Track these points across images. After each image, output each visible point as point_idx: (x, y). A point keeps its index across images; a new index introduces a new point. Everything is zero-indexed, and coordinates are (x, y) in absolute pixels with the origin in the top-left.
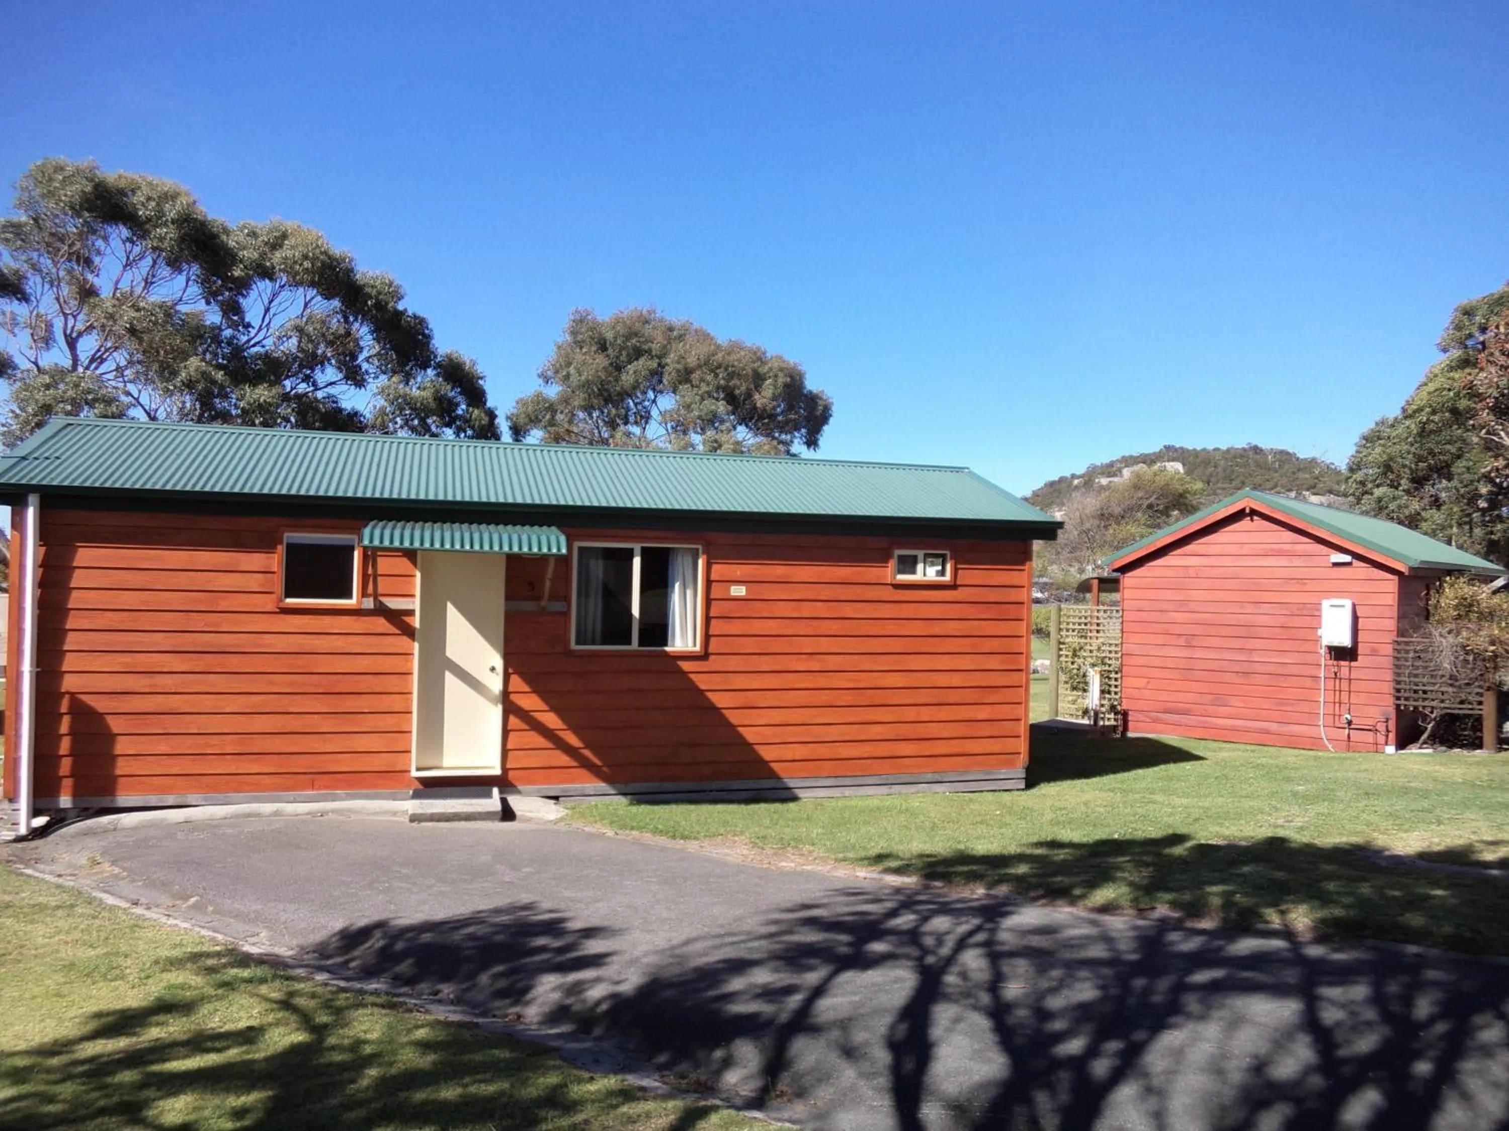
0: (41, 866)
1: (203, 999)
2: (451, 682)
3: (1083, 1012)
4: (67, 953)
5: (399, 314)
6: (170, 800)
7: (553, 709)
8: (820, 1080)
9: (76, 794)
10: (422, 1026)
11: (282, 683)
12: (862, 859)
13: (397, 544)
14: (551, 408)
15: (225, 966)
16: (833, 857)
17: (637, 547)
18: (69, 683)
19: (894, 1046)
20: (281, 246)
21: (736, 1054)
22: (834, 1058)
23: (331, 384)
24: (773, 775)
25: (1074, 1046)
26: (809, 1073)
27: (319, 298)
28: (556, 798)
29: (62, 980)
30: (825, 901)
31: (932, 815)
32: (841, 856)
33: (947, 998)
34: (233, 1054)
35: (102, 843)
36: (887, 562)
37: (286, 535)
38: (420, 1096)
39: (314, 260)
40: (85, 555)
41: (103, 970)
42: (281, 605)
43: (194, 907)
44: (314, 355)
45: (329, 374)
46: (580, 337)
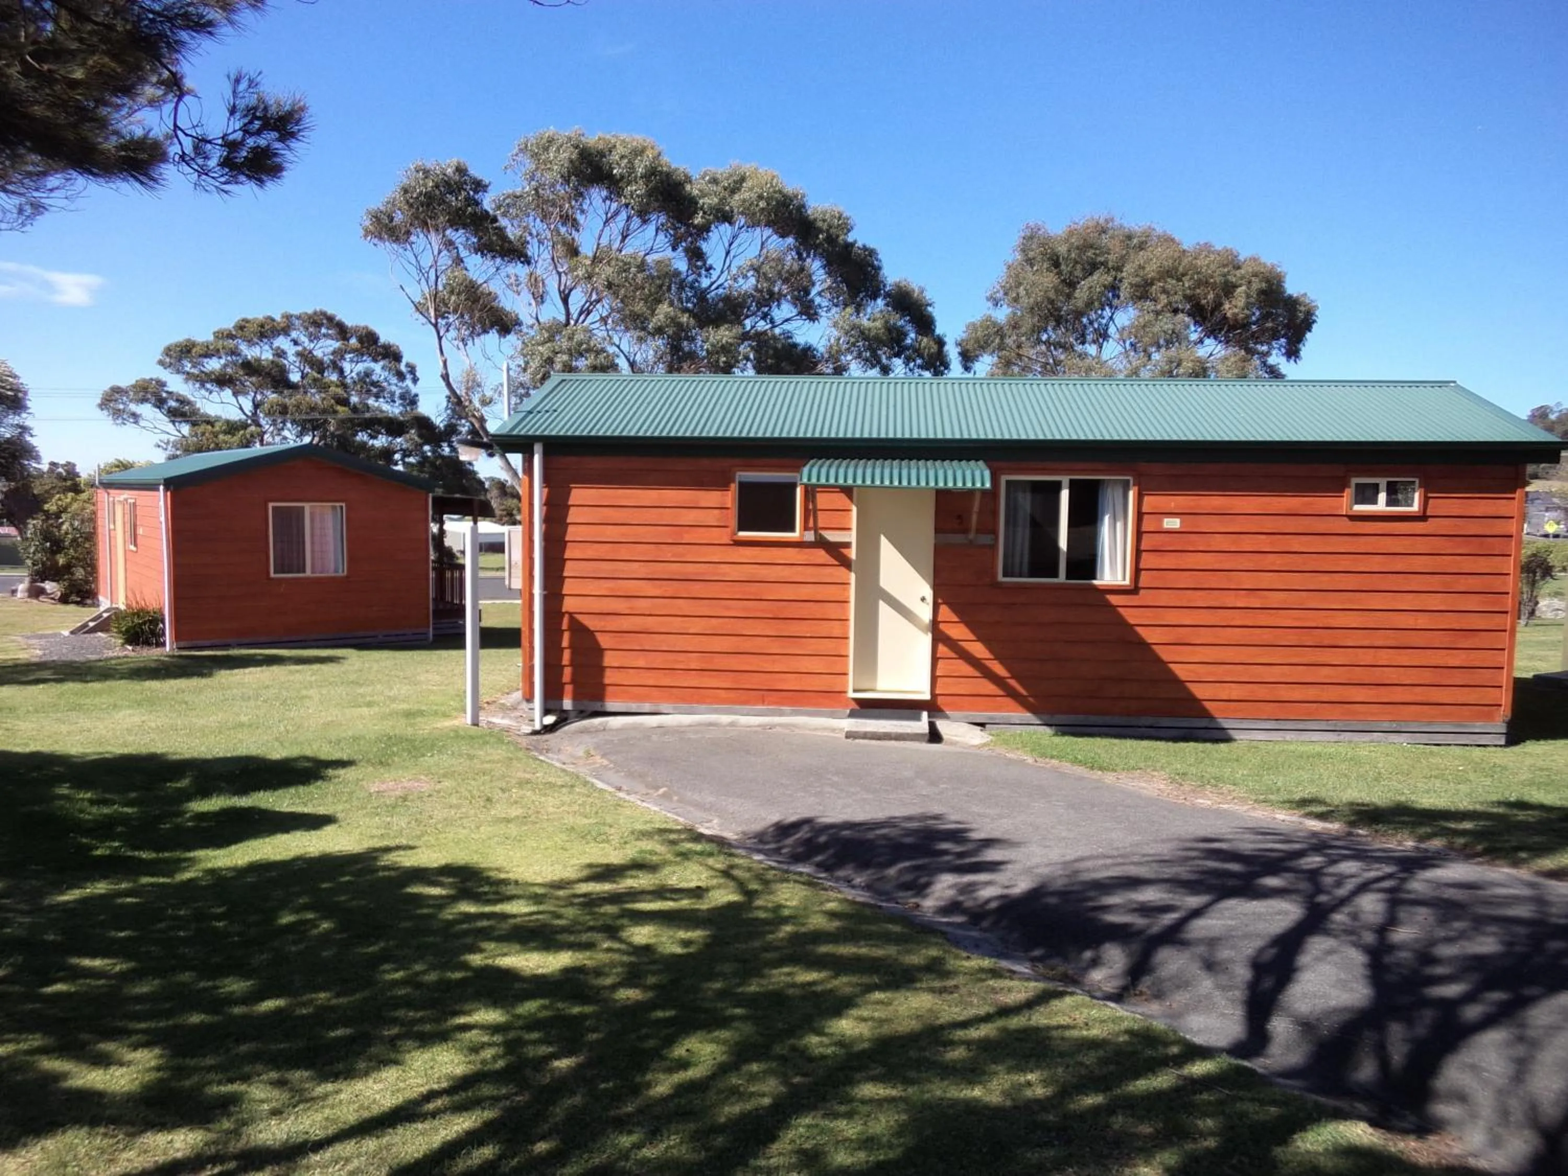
0: (550, 755)
1: (665, 863)
2: (885, 612)
3: (1477, 963)
4: (570, 820)
5: (849, 246)
6: (647, 707)
7: (980, 639)
8: (1178, 987)
9: (576, 698)
10: (833, 901)
11: (737, 608)
12: (1284, 802)
13: (832, 481)
14: (1000, 332)
15: (683, 841)
16: (1254, 798)
17: (1065, 480)
18: (569, 604)
19: (1258, 966)
20: (739, 189)
21: (1104, 956)
22: (1195, 969)
23: (787, 320)
24: (1207, 715)
25: (1452, 990)
26: (1169, 980)
27: (775, 237)
28: (982, 725)
29: (567, 838)
30: (1230, 837)
31: (1380, 765)
32: (1262, 797)
33: (1327, 933)
34: (685, 903)
35: (595, 740)
36: (1343, 491)
37: (738, 473)
38: (824, 949)
39: (768, 200)
40: (579, 495)
41: (594, 834)
42: (735, 538)
43: (664, 796)
44: (771, 293)
45: (784, 311)
46: (1031, 254)
